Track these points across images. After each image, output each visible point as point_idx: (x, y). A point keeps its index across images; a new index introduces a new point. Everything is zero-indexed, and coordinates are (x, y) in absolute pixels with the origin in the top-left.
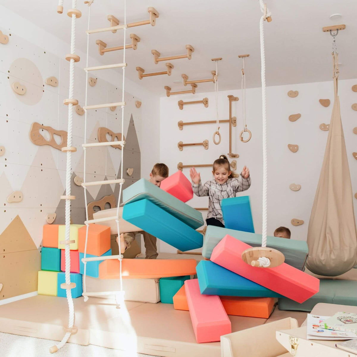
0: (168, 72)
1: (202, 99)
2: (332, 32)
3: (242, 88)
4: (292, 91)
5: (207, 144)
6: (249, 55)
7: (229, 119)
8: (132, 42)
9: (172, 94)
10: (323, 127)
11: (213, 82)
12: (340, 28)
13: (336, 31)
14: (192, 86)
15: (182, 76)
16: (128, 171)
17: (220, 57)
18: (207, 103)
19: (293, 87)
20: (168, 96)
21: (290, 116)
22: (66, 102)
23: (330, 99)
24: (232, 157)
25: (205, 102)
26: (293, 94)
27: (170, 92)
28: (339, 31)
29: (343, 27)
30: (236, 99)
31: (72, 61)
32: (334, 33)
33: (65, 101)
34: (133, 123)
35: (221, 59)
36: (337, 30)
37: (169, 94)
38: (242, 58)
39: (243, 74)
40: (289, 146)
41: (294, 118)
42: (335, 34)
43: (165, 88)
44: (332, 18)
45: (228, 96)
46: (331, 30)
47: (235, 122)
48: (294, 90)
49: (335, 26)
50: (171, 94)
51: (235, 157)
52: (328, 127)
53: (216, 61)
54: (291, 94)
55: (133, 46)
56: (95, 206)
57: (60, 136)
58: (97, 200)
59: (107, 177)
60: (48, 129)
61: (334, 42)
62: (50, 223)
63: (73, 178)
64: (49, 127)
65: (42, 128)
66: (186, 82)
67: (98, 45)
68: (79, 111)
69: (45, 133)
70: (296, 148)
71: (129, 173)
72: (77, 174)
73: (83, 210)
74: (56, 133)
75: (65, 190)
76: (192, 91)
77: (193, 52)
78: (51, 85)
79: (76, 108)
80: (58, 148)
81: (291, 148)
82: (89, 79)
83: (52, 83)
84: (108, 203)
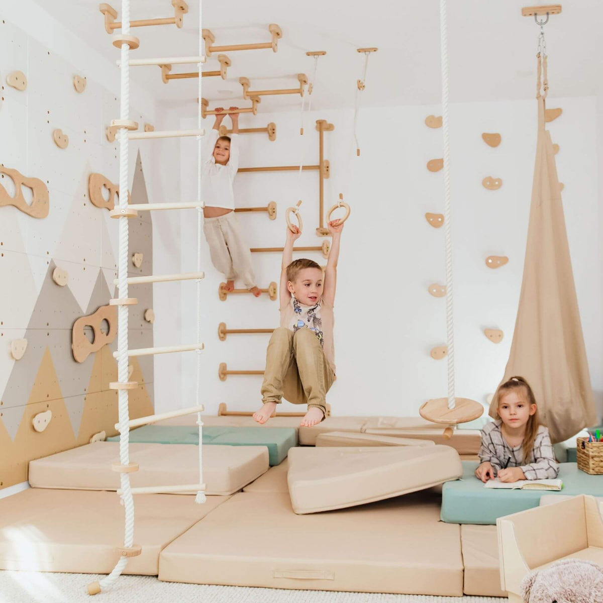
0: (222, 73)
1: (265, 126)
2: (539, 18)
4: (432, 117)
5: (274, 210)
6: (377, 49)
7: (318, 164)
10: (488, 183)
11: (300, 94)
12: (553, 11)
13: (546, 16)
14: (253, 100)
15: (240, 81)
16: (134, 259)
18: (274, 133)
20: (204, 116)
21: (430, 161)
22: (115, 125)
24: (322, 235)
25: (271, 131)
26: (435, 122)
27: (207, 110)
28: (550, 16)
29: (558, 10)
30: (330, 127)
31: (125, 47)
32: (542, 20)
33: (113, 123)
34: (141, 166)
35: (323, 54)
36: (548, 14)
37: (206, 113)
38: (364, 53)
40: (428, 216)
41: (435, 166)
42: (544, 21)
45: (317, 122)
46: (536, 14)
47: (327, 170)
48: (437, 115)
49: (544, 7)
50: (209, 113)
51: (328, 235)
52: (497, 183)
53: (315, 56)
54: (430, 122)
55: (177, 20)
56: (86, 326)
57: (31, 188)
58: (89, 313)
59: (103, 269)
60: (12, 175)
61: (541, 36)
62: (18, 359)
63: (52, 271)
64: (15, 171)
65: (3, 172)
66: (247, 92)
67: (104, 14)
68: (60, 141)
69: (7, 183)
70: (440, 220)
71: (136, 264)
72: (57, 263)
73: (68, 333)
74: (25, 183)
75: (39, 294)
76: (251, 110)
77: (281, 37)
78: (15, 87)
79: (55, 135)
80: (28, 211)
81: (431, 220)
82: (74, 78)
83: (18, 82)
84: (106, 320)
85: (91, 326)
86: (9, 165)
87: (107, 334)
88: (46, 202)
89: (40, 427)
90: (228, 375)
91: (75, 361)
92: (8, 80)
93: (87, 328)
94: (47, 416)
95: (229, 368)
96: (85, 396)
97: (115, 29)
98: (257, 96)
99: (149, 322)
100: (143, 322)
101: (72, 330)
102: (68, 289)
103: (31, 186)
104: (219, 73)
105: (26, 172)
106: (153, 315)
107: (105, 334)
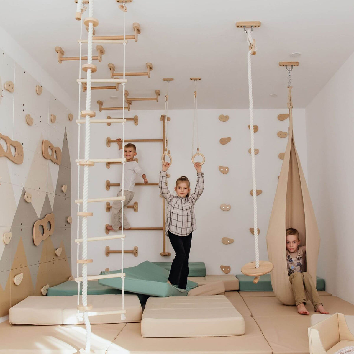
0: (116, 87)
1: (133, 117)
2: (288, 68)
3: (194, 109)
4: (222, 115)
6: (201, 78)
7: (162, 139)
8: (98, 54)
9: (105, 109)
11: (156, 101)
12: (295, 65)
14: (128, 103)
16: (63, 188)
17: (171, 78)
18: (137, 121)
19: (225, 112)
20: (100, 111)
21: (222, 139)
23: (258, 125)
26: (224, 118)
27: (102, 107)
29: (297, 64)
30: (168, 119)
31: (89, 71)
33: (82, 113)
34: (67, 137)
35: (172, 80)
36: (292, 66)
37: (101, 109)
39: (195, 97)
40: (220, 168)
41: (224, 141)
42: (290, 69)
43: (98, 103)
44: (291, 56)
45: (161, 116)
46: (286, 66)
48: (225, 115)
49: (291, 62)
50: (103, 109)
52: (256, 151)
53: (168, 81)
54: (222, 118)
55: (99, 58)
56: (40, 225)
57: (15, 147)
58: (41, 218)
59: (48, 194)
60: (6, 139)
61: (289, 77)
62: (7, 244)
63: (24, 194)
64: (7, 137)
65: (2, 138)
66: (127, 98)
67: (58, 53)
68: (29, 122)
69: (3, 143)
70: (226, 170)
71: (64, 191)
72: (26, 190)
73: (31, 229)
74: (12, 144)
75: (17, 207)
76: (127, 108)
77: (152, 70)
78: (8, 90)
79: (27, 118)
80: (13, 160)
81: (222, 170)
82: (37, 87)
83: (10, 88)
84: (49, 222)
85: (42, 226)
86: (4, 134)
87: (50, 230)
88: (22, 155)
89: (18, 283)
90: (110, 253)
91: (34, 245)
92: (5, 86)
93: (40, 226)
94: (21, 276)
95: (111, 249)
96: (39, 265)
97: (63, 61)
98: (130, 101)
99: (70, 223)
100: (66, 224)
101: (33, 227)
102: (31, 204)
103: (15, 146)
104: (115, 88)
105: (13, 138)
106: (71, 220)
107: (49, 230)
